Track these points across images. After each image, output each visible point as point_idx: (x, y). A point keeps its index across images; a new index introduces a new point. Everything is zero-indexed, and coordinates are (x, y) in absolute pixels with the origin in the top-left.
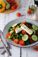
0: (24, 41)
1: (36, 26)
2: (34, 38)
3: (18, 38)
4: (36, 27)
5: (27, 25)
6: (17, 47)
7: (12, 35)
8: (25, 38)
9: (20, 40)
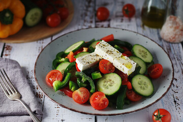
0: (107, 96)
1: (146, 51)
2: (142, 85)
3: (85, 85)
4: (148, 53)
5: (116, 46)
6: (82, 113)
7: (67, 78)
8: (111, 85)
9: (92, 91)
